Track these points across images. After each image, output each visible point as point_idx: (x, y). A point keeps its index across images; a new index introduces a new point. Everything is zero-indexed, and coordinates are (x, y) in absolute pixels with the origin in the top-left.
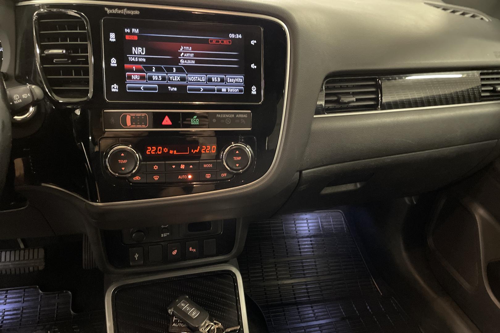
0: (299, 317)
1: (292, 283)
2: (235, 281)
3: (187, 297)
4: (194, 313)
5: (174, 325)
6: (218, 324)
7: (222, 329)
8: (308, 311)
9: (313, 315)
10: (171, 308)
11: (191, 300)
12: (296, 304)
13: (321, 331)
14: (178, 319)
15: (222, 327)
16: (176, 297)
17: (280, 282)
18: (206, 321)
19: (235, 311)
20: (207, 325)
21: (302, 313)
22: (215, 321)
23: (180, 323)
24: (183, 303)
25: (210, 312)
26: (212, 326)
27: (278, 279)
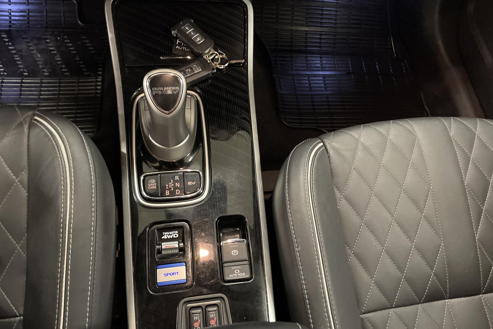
0: (305, 65)
1: (306, 31)
2: (246, 13)
3: (193, 21)
4: (198, 39)
5: (177, 47)
6: (222, 54)
7: (226, 60)
8: (316, 61)
9: (319, 65)
10: (174, 30)
11: (197, 25)
12: (306, 52)
13: (324, 80)
14: (182, 42)
15: (227, 58)
16: (181, 20)
17: (294, 28)
18: (210, 49)
19: (242, 45)
20: (211, 53)
21: (309, 62)
22: (219, 51)
23: (183, 46)
24: (187, 26)
25: (215, 41)
26: (217, 55)
27: (292, 24)
